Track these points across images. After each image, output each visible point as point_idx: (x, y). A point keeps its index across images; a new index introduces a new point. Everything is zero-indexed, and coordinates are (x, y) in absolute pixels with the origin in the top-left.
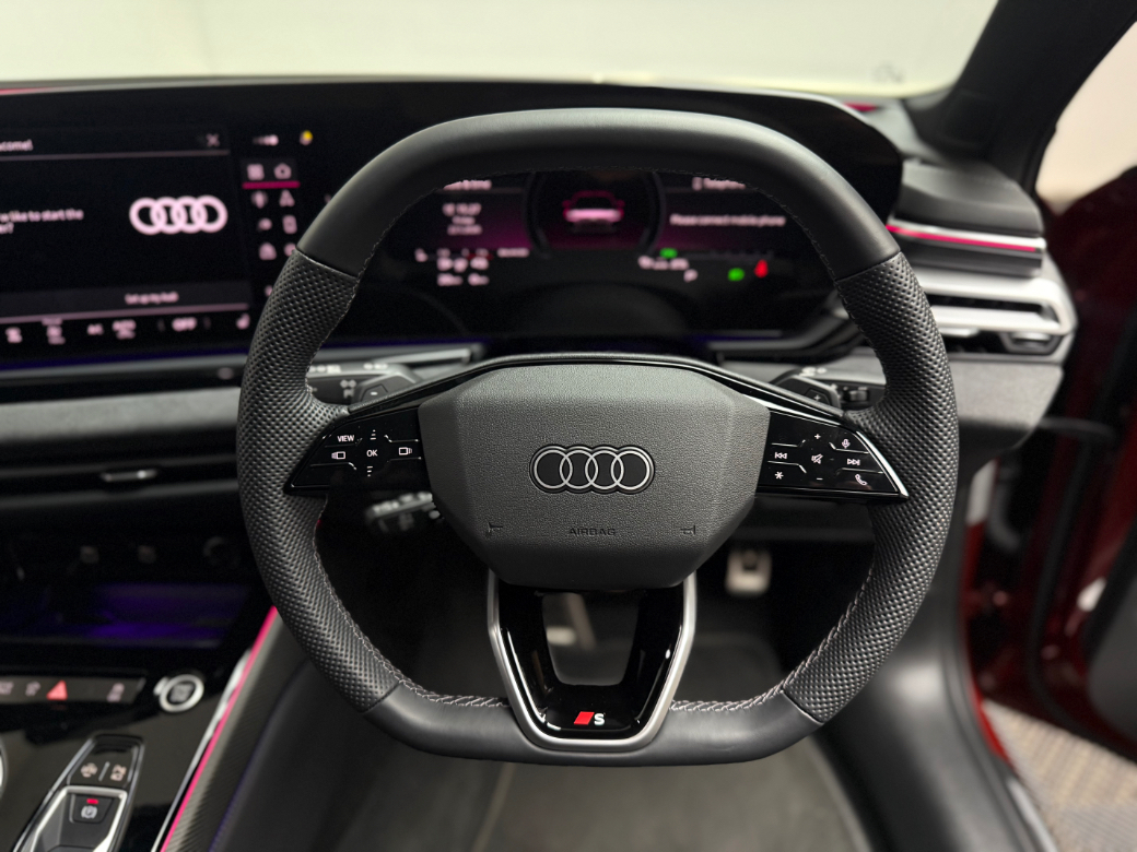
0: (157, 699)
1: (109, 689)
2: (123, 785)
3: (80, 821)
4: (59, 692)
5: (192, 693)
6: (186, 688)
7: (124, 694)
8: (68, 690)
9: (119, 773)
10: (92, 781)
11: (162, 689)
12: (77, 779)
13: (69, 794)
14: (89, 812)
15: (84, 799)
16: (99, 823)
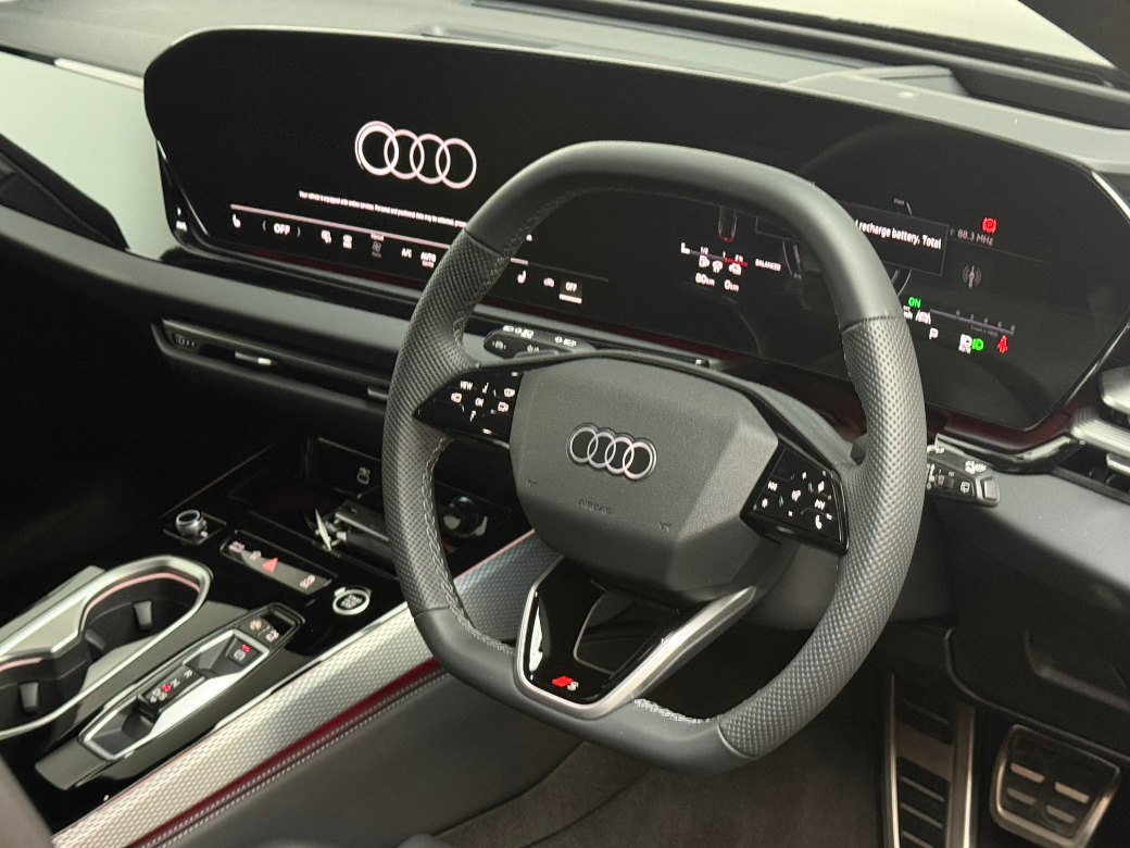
0: (332, 599)
1: (303, 579)
2: (269, 644)
3: (231, 659)
4: (270, 567)
5: (358, 605)
7: (312, 586)
8: (278, 568)
9: (273, 635)
10: (253, 634)
11: (340, 593)
12: (245, 629)
13: (233, 637)
14: (240, 655)
15: (241, 641)
16: (241, 665)
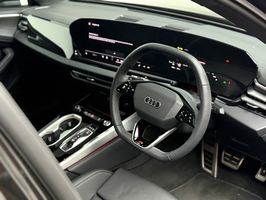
0: (103, 122)
1: (98, 119)
2: (93, 131)
3: (86, 133)
4: (92, 116)
5: (108, 124)
6: (108, 123)
7: (100, 120)
8: (94, 116)
9: (93, 129)
10: (90, 129)
11: (105, 122)
12: (88, 128)
13: (86, 130)
14: (87, 133)
15: (87, 131)
16: (88, 135)
